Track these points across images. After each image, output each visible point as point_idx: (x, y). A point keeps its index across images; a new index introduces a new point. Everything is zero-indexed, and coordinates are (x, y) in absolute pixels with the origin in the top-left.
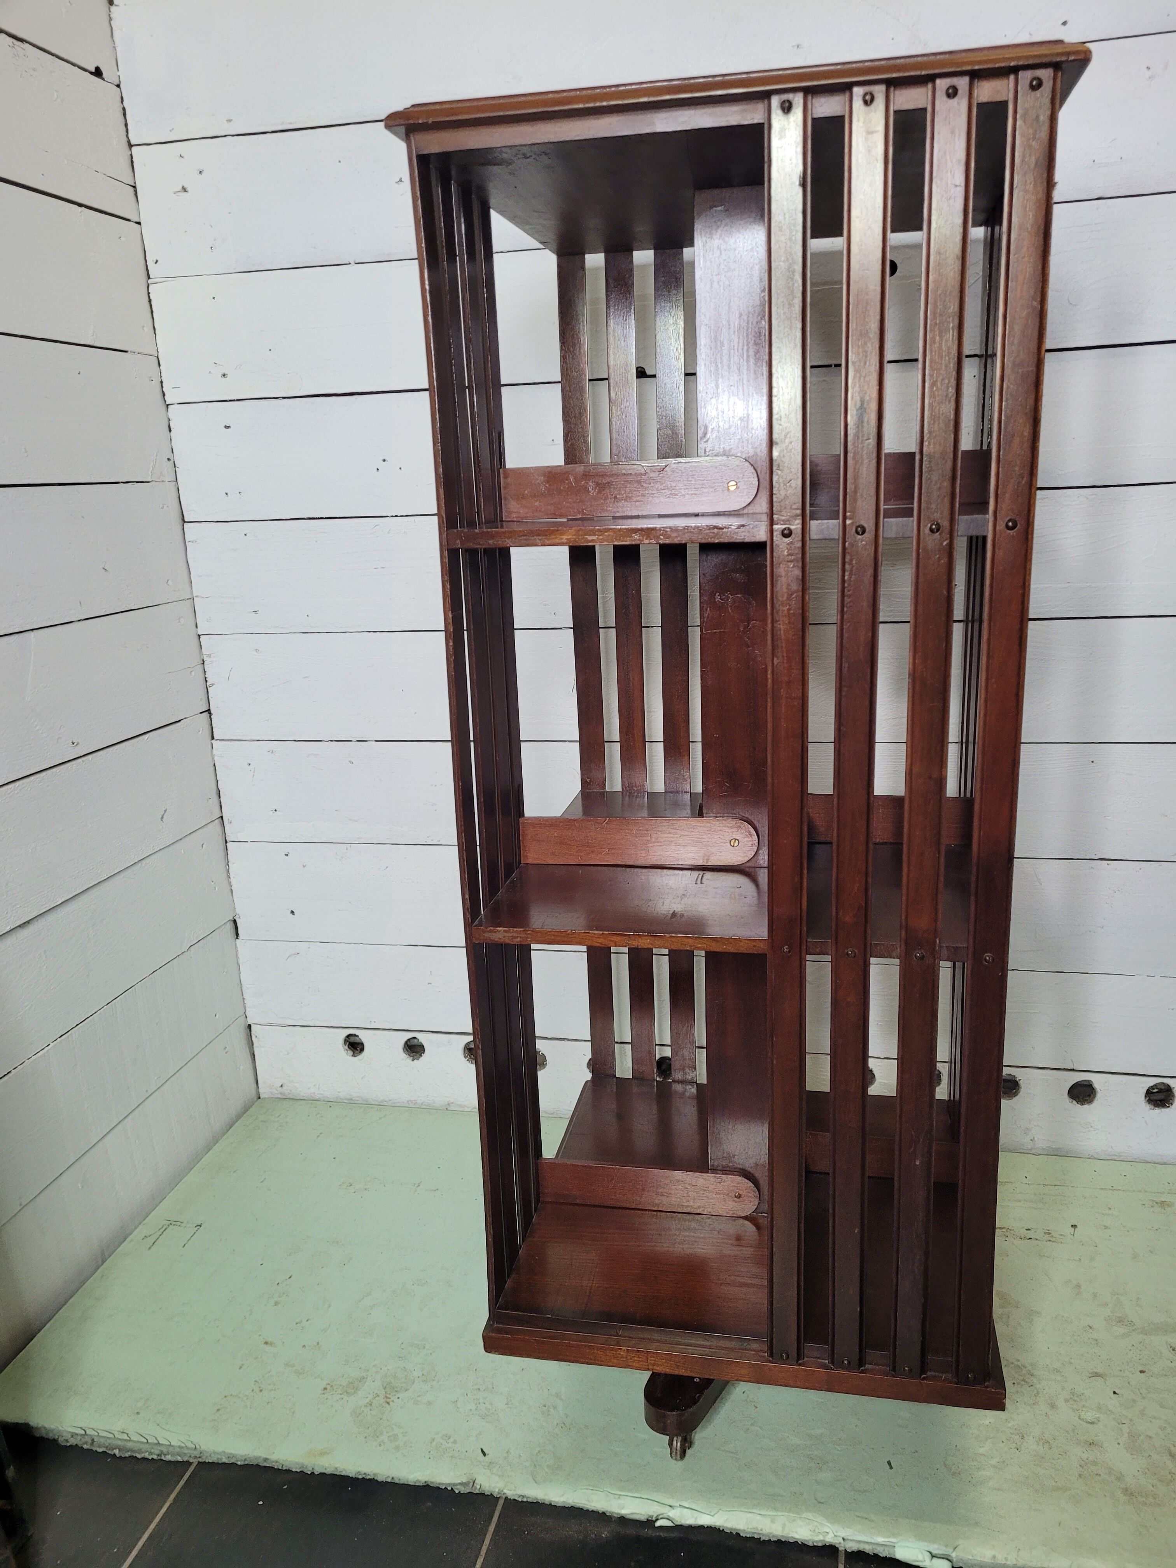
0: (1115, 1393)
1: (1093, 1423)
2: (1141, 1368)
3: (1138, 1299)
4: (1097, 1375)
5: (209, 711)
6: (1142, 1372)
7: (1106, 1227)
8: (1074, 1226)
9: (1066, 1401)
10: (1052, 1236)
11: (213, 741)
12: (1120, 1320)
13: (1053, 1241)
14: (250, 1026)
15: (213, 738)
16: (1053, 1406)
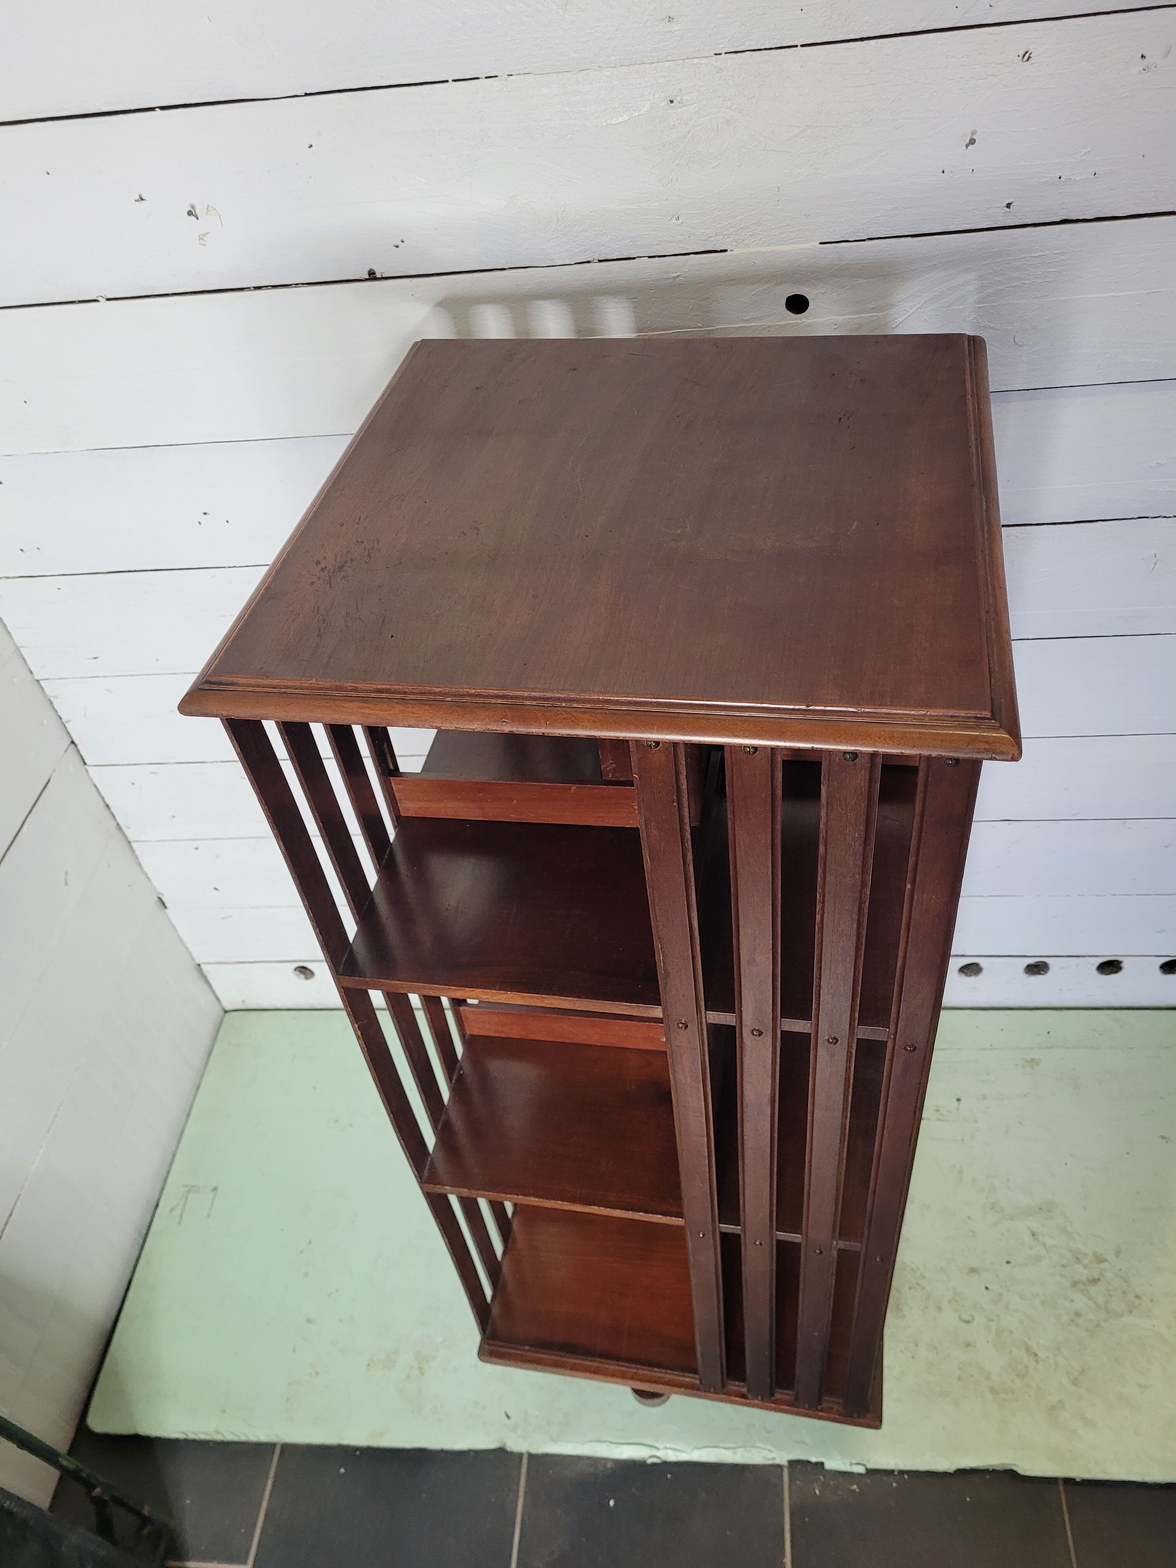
0: (987, 1288)
1: (968, 1322)
2: (1008, 1259)
3: (1008, 1181)
4: (973, 1270)
5: (73, 742)
6: (1008, 1262)
7: (985, 1098)
8: (958, 1100)
9: (950, 1301)
10: (941, 1114)
11: (87, 767)
12: (993, 1207)
13: (941, 1120)
14: (199, 965)
15: (85, 764)
16: (939, 1309)
